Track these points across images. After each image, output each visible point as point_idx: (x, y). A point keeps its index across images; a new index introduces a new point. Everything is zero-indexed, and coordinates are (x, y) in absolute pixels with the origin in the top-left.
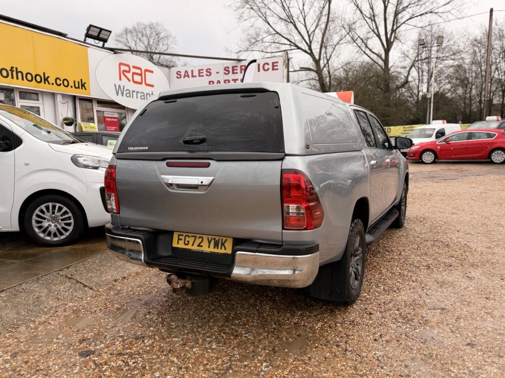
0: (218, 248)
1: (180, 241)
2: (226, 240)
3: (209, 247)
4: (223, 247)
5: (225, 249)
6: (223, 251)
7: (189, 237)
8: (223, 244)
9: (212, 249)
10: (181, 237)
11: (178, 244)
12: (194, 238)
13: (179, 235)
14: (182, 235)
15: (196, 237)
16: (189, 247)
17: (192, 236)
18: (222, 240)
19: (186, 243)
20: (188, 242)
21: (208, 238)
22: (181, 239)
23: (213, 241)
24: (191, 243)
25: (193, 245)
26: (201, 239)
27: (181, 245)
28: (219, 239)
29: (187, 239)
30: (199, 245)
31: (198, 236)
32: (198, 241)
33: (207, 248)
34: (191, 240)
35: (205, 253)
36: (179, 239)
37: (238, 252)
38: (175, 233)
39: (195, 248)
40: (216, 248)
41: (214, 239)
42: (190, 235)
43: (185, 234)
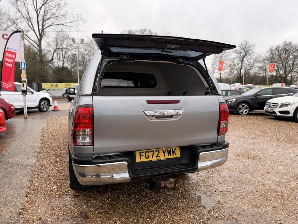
0: (171, 155)
1: (141, 157)
2: (175, 149)
3: (165, 156)
4: (174, 154)
5: (176, 155)
6: (175, 156)
7: (148, 152)
8: (174, 152)
9: (167, 157)
10: (142, 154)
11: (140, 159)
12: (152, 152)
13: (140, 153)
14: (143, 152)
15: (153, 151)
16: (150, 159)
17: (151, 151)
18: (173, 149)
19: (147, 157)
20: (148, 156)
21: (163, 150)
22: (143, 155)
23: (167, 151)
24: (151, 156)
25: (152, 157)
26: (158, 152)
27: (144, 159)
28: (170, 149)
29: (147, 154)
30: (157, 156)
31: (155, 150)
32: (156, 154)
33: (163, 157)
34: (151, 154)
35: (162, 160)
36: (141, 156)
37: (201, 154)
38: (136, 152)
39: (155, 159)
40: (170, 155)
41: (167, 150)
42: (149, 151)
43: (144, 151)
